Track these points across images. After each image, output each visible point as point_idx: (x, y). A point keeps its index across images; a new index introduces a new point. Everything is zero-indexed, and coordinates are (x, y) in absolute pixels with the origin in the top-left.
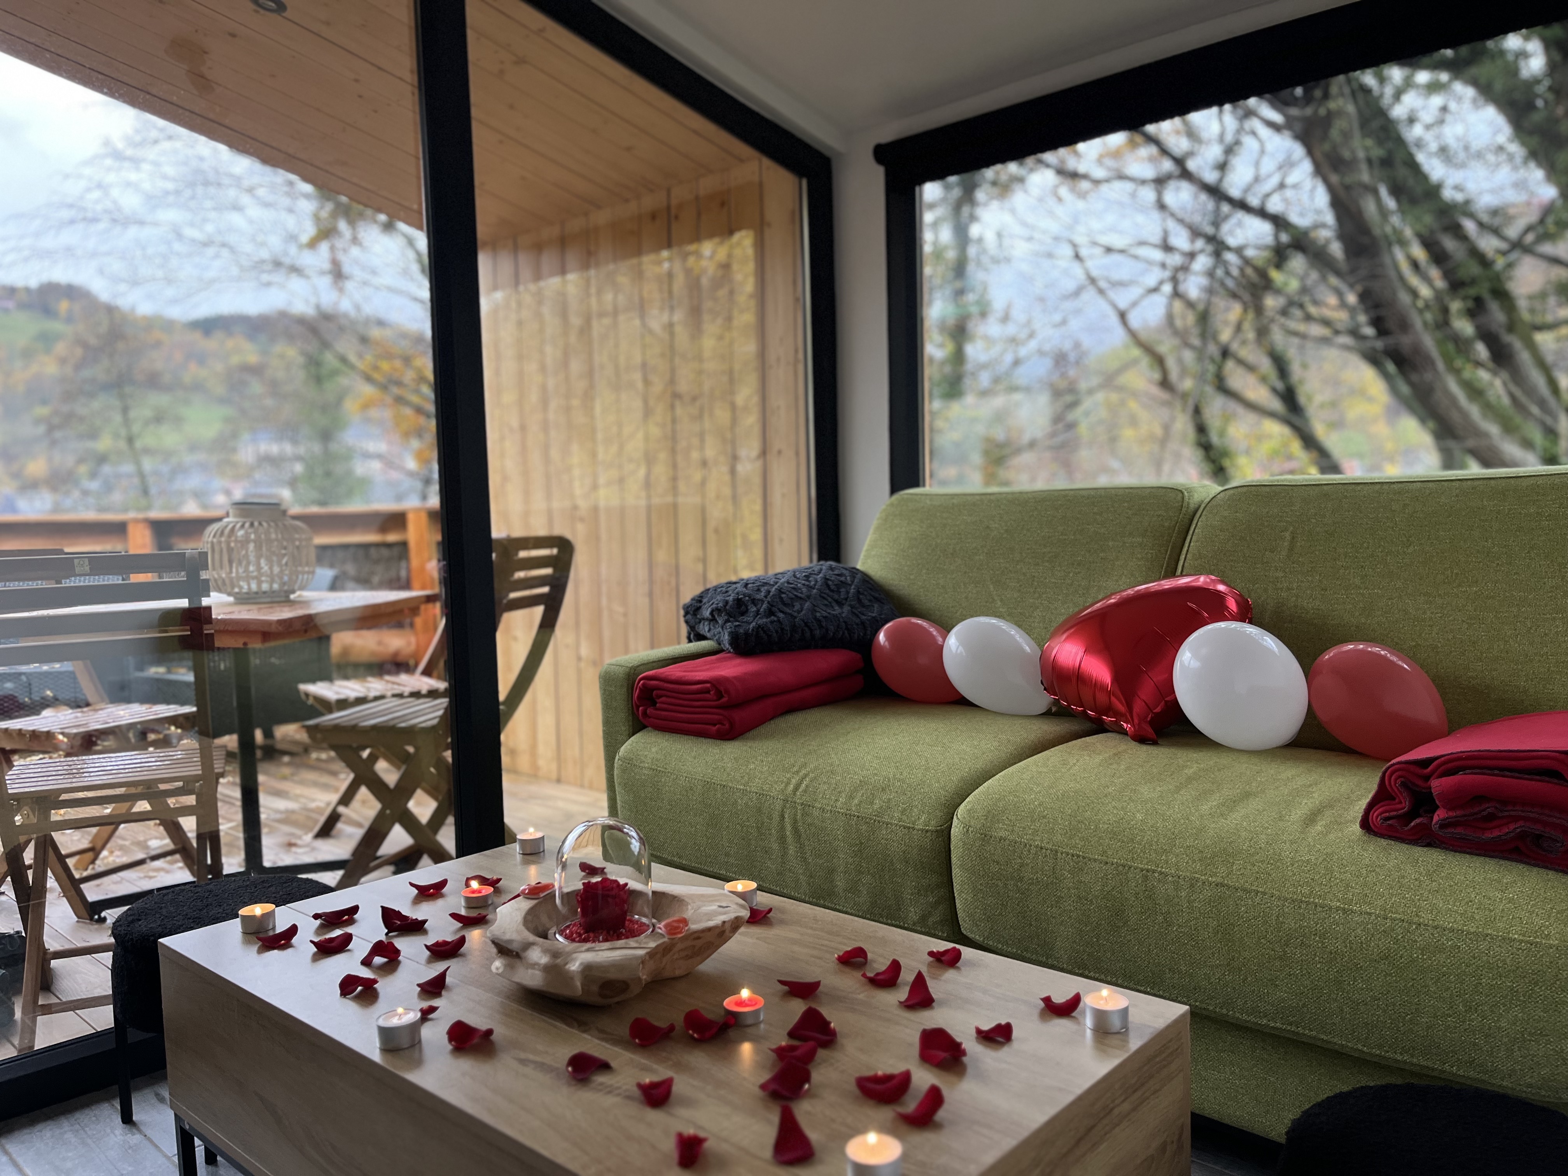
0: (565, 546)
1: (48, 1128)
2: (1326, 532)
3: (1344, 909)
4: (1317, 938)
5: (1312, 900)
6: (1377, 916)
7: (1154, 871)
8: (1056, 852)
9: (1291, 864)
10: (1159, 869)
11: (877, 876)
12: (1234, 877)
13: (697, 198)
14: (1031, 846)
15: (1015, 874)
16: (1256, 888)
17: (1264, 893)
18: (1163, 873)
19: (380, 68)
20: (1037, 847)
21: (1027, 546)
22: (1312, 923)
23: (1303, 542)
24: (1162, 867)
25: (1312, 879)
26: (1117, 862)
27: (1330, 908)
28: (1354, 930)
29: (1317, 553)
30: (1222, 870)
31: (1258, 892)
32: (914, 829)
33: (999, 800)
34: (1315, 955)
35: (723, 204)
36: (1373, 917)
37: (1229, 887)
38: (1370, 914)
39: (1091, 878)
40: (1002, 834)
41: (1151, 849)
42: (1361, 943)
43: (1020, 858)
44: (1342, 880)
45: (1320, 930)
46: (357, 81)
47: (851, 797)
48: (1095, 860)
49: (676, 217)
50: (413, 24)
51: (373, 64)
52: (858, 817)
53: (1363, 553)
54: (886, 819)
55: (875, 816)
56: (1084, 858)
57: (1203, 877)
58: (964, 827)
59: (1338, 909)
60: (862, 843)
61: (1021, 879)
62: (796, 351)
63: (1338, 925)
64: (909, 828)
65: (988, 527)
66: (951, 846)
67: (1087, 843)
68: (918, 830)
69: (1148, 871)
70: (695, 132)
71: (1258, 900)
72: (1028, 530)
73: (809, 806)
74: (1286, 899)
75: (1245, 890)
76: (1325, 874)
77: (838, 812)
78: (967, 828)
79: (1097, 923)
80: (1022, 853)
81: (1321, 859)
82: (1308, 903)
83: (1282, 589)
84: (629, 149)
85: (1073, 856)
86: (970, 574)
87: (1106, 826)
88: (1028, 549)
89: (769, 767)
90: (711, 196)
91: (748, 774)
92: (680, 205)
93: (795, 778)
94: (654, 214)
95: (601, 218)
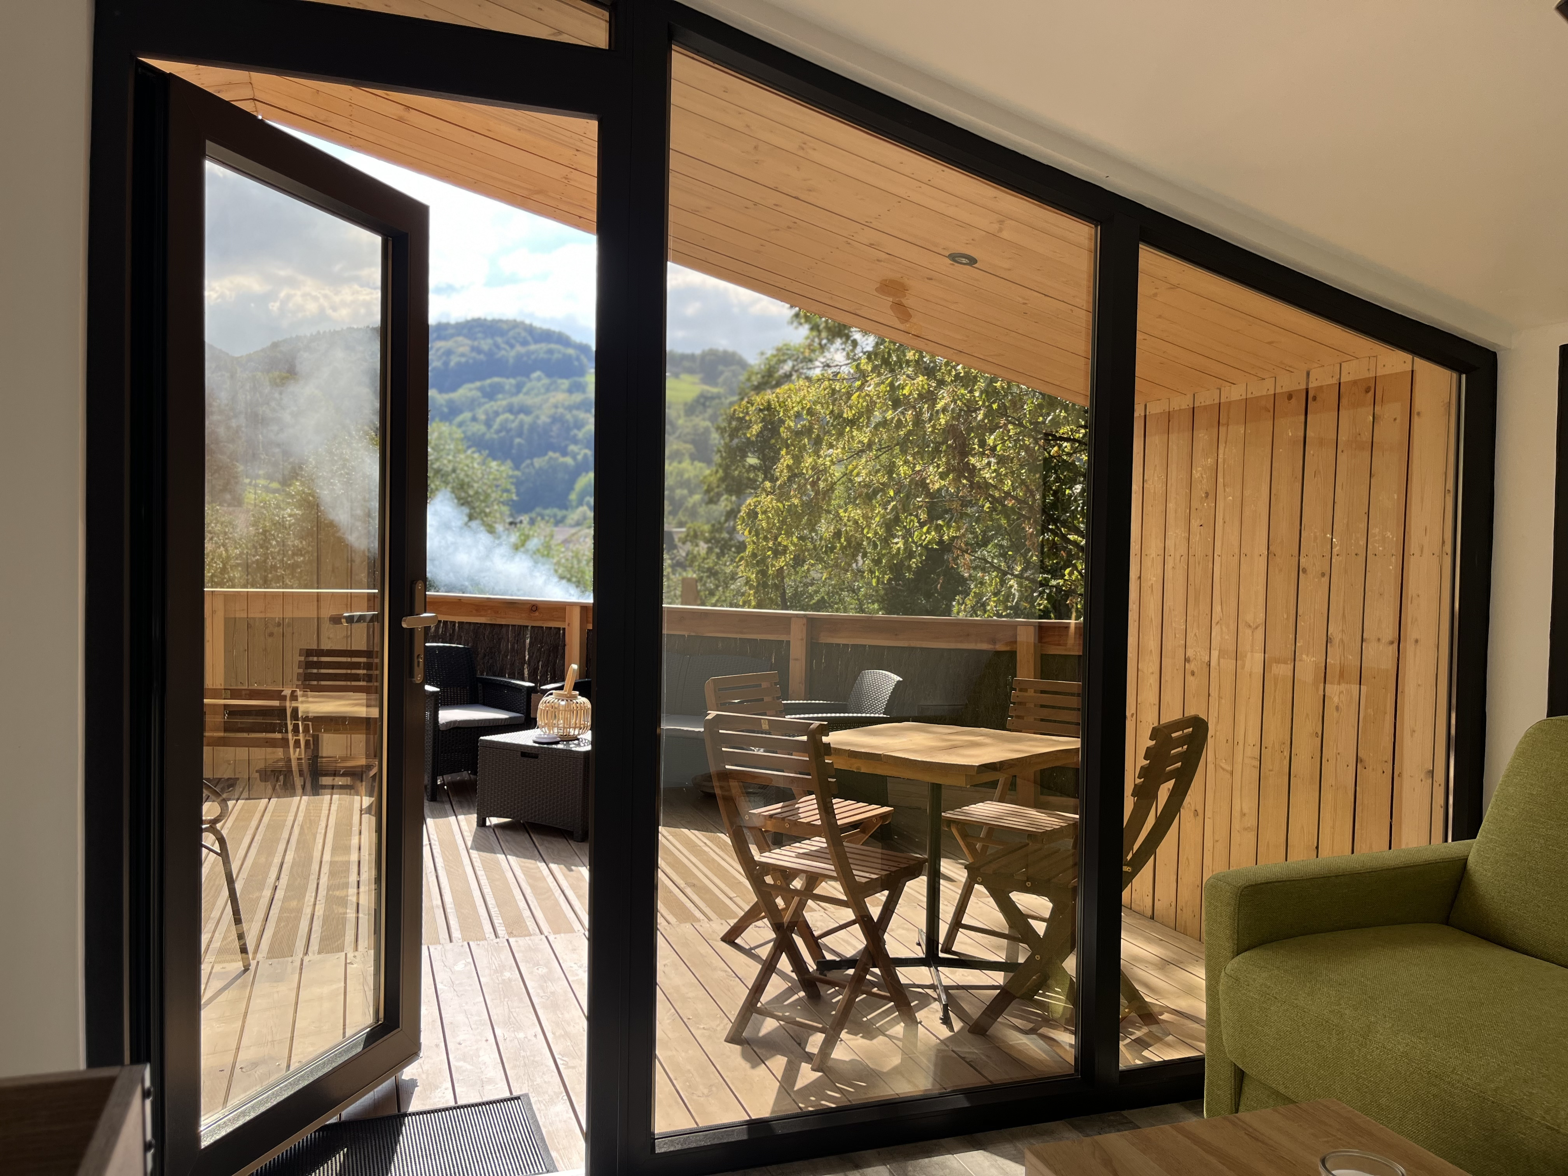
0: (1199, 727)
13: (1339, 385)
35: (1367, 391)
46: (1025, 303)
49: (1315, 398)
51: (1040, 293)
73: (1436, 1076)
77: (1470, 1091)
84: (1270, 343)
89: (1393, 1025)
90: (1355, 383)
91: (1369, 1026)
92: (1320, 388)
93: (1423, 1045)
94: (1290, 396)
95: (1235, 393)
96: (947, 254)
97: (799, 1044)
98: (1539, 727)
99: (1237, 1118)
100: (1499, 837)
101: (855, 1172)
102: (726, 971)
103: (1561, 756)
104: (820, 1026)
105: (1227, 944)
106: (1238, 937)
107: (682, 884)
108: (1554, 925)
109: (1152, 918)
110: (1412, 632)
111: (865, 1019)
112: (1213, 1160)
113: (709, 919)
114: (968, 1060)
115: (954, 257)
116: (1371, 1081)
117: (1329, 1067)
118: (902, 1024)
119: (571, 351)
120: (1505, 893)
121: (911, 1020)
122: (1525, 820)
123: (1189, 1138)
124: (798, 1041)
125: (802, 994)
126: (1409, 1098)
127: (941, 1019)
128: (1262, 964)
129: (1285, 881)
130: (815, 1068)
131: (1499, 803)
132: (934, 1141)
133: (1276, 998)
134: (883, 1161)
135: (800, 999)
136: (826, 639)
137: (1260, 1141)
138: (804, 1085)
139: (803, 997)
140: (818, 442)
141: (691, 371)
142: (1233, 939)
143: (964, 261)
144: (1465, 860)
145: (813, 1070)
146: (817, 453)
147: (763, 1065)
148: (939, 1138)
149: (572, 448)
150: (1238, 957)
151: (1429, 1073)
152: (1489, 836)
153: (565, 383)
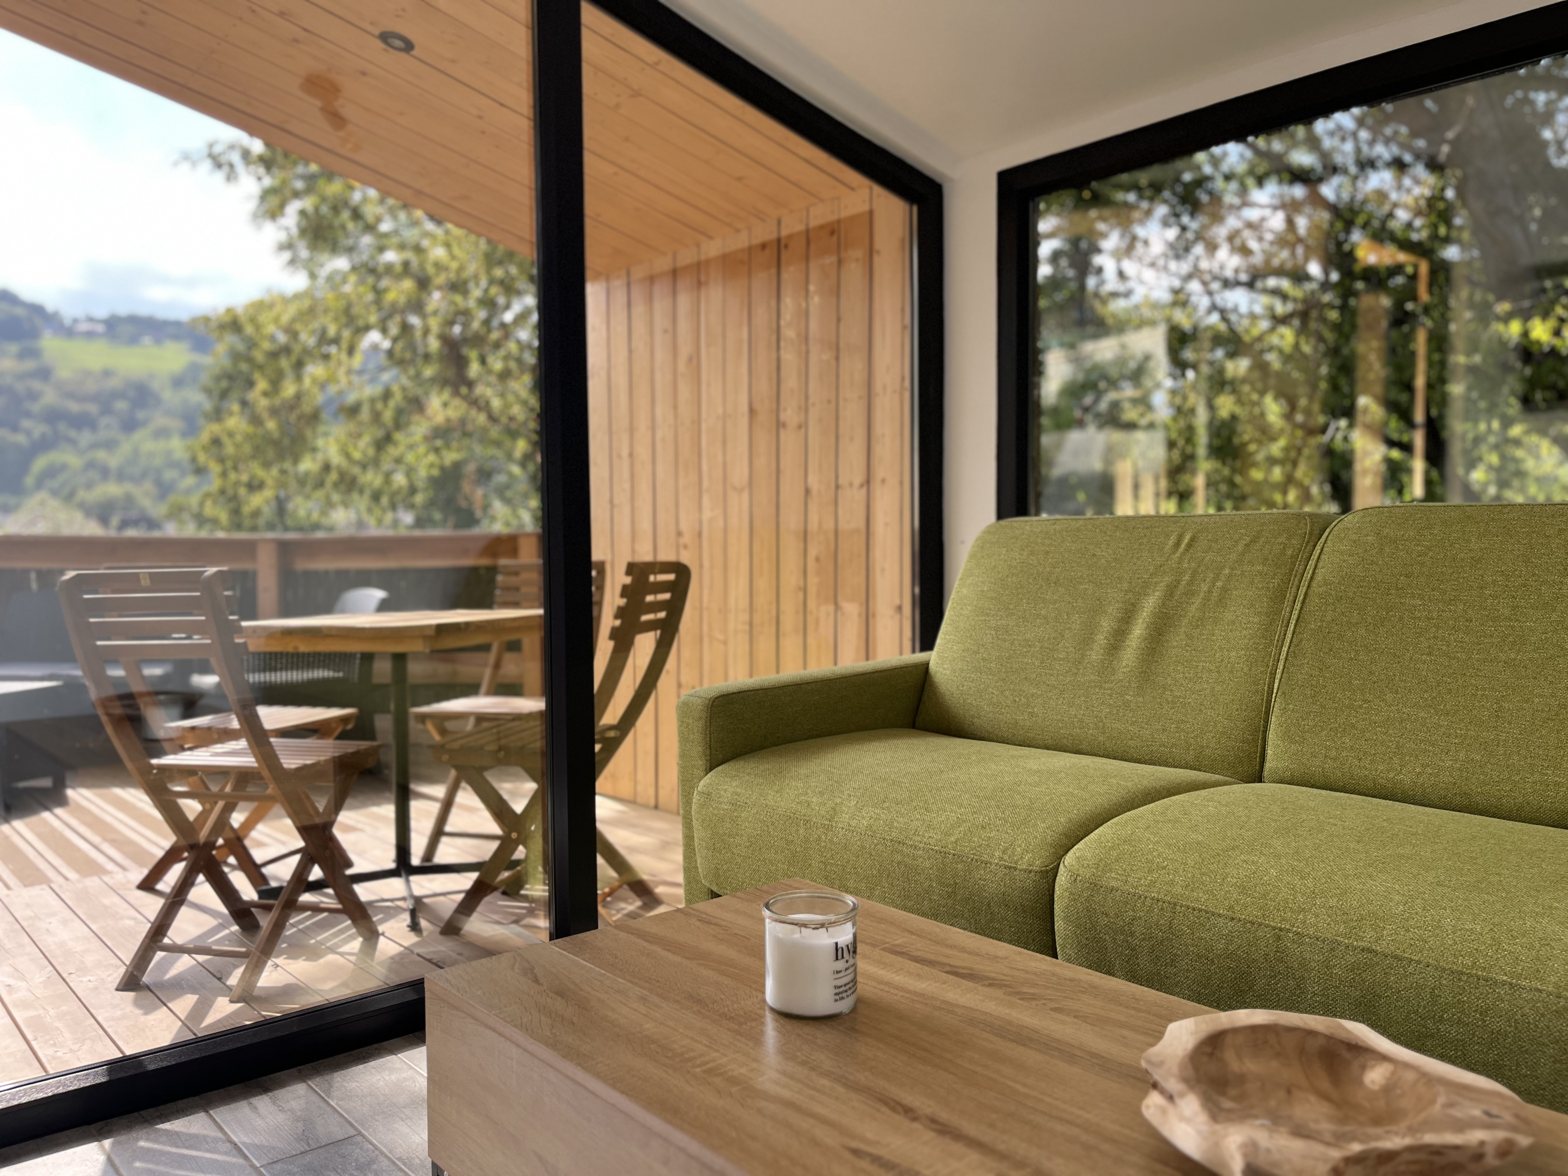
0: (682, 572)
1: (145, 1130)
2: (1472, 558)
3: (1511, 984)
4: (1478, 1015)
5: (1475, 972)
6: (1549, 994)
7: (1288, 931)
8: (1175, 904)
9: (1452, 932)
10: (1295, 929)
11: (972, 921)
12: (1384, 942)
13: (808, 231)
14: (1146, 897)
15: (1126, 928)
16: (1409, 956)
17: (1419, 962)
18: (1299, 933)
19: (502, 105)
20: (1153, 899)
21: (1137, 576)
22: (1473, 998)
23: (1445, 568)
24: (1298, 927)
25: (1476, 949)
26: (1244, 919)
27: (1496, 982)
28: (1521, 1008)
29: (1461, 581)
30: (1370, 934)
31: (1412, 960)
32: (1015, 869)
33: (1112, 848)
34: (1473, 1034)
35: (832, 233)
36: (1544, 995)
37: (1376, 953)
38: (1540, 991)
39: (1214, 935)
40: (1114, 884)
41: (1286, 907)
42: (1529, 1023)
43: (1133, 911)
44: (1510, 952)
45: (1482, 1007)
46: (480, 117)
47: (948, 834)
48: (1219, 915)
49: (786, 246)
50: (530, 59)
51: (494, 100)
52: (954, 855)
53: (1514, 581)
54: (985, 857)
55: (973, 854)
56: (1207, 912)
57: (1346, 941)
58: (1071, 876)
59: (1504, 983)
60: (956, 884)
61: (1132, 934)
62: (903, 379)
63: (1503, 1001)
64: (1010, 868)
65: (1094, 555)
66: (1055, 896)
67: (1211, 897)
68: (1021, 870)
69: (1281, 929)
70: (807, 161)
71: (1411, 969)
72: (1138, 558)
73: (899, 843)
74: (1444, 970)
75: (1396, 957)
76: (1490, 945)
77: (932, 849)
78: (1074, 879)
79: (1218, 986)
80: (1135, 905)
81: (1487, 929)
82: (1470, 975)
83: (1419, 618)
84: (739, 179)
85: (1194, 909)
86: (1075, 604)
87: (1235, 880)
88: (1138, 578)
89: (858, 802)
90: (821, 227)
91: (834, 809)
92: (790, 237)
93: (886, 814)
94: (764, 246)
95: (713, 249)
96: (377, 32)
97: (219, 979)
98: (989, 531)
99: (693, 909)
100: (955, 636)
101: (264, 1096)
102: (135, 919)
103: (1007, 551)
104: (243, 950)
105: (700, 763)
106: (711, 752)
107: (96, 839)
108: (1007, 708)
109: (656, 807)
110: (880, 472)
111: (313, 941)
112: (658, 949)
113: (124, 868)
114: (435, 961)
115: (385, 37)
116: (838, 865)
117: (798, 862)
118: (360, 939)
119: (19, 311)
120: (963, 686)
121: (371, 935)
122: (977, 616)
123: (632, 934)
124: (219, 976)
125: (235, 928)
126: (875, 872)
127: (409, 926)
128: (734, 773)
129: (757, 690)
130: (234, 999)
131: (955, 605)
132: (376, 1046)
133: (746, 803)
134: (302, 1078)
135: (232, 933)
136: (302, 565)
137: (714, 924)
138: (215, 1020)
139: (236, 931)
140: (299, 365)
141: (177, 337)
142: (706, 756)
143: (398, 43)
144: (928, 664)
145: (231, 1002)
146: (299, 378)
147: (165, 1008)
148: (382, 1041)
149: (26, 423)
150: (711, 773)
151: (892, 841)
152: (947, 637)
153: (13, 348)
